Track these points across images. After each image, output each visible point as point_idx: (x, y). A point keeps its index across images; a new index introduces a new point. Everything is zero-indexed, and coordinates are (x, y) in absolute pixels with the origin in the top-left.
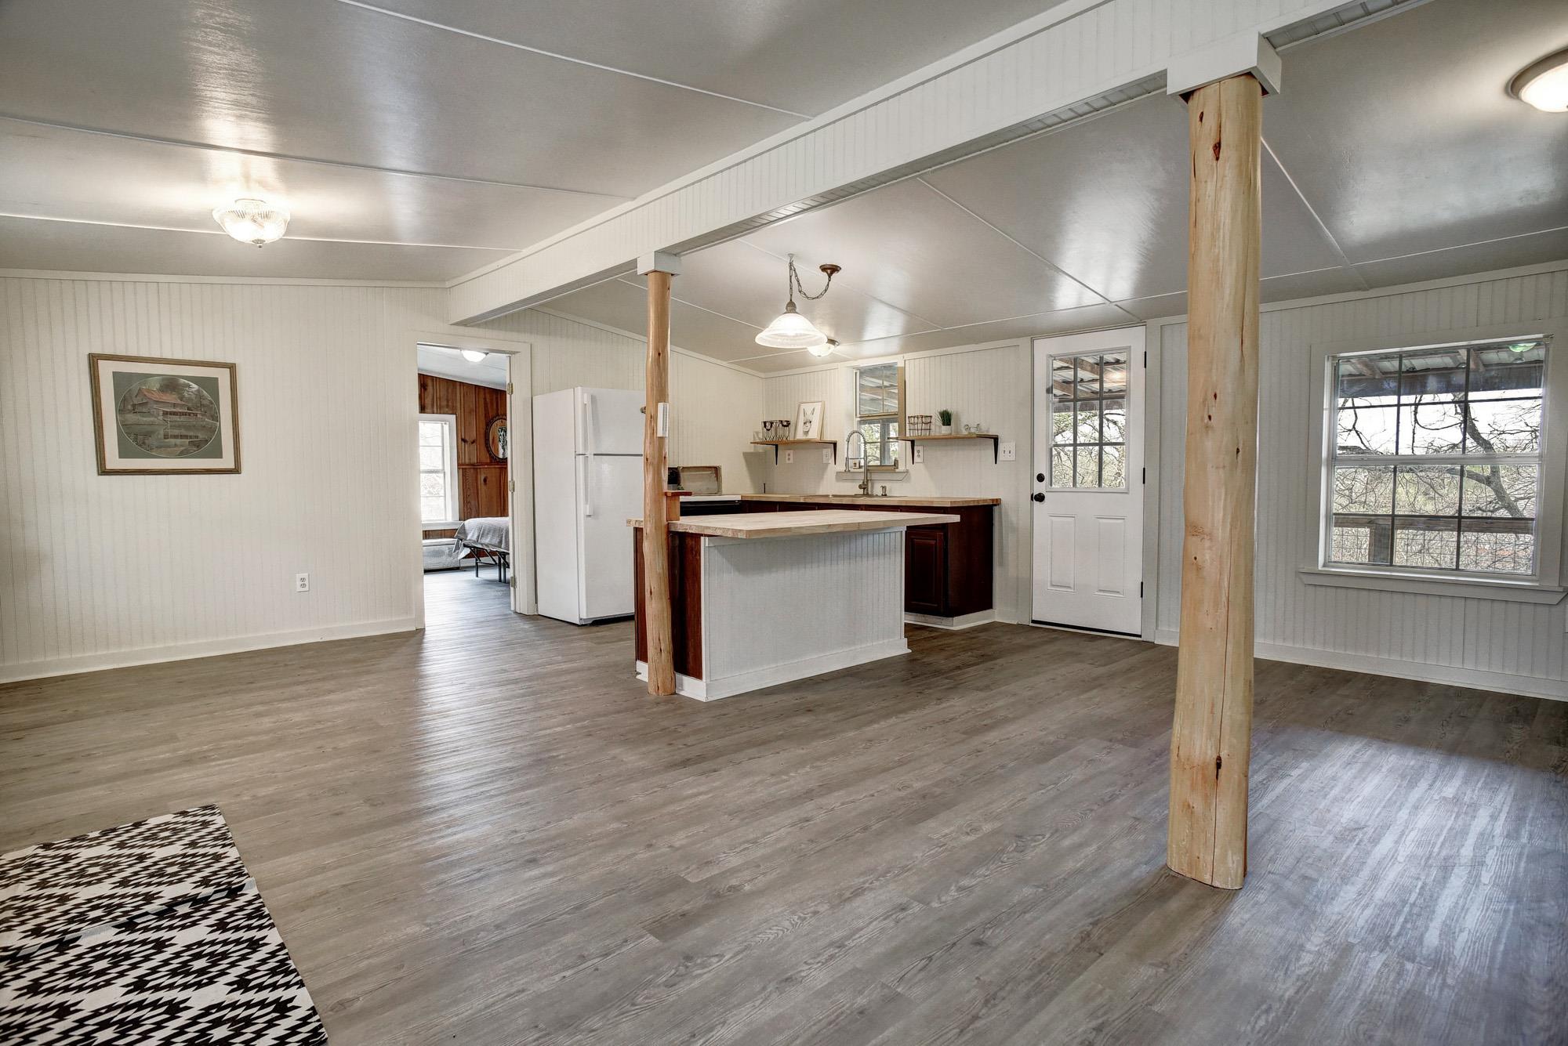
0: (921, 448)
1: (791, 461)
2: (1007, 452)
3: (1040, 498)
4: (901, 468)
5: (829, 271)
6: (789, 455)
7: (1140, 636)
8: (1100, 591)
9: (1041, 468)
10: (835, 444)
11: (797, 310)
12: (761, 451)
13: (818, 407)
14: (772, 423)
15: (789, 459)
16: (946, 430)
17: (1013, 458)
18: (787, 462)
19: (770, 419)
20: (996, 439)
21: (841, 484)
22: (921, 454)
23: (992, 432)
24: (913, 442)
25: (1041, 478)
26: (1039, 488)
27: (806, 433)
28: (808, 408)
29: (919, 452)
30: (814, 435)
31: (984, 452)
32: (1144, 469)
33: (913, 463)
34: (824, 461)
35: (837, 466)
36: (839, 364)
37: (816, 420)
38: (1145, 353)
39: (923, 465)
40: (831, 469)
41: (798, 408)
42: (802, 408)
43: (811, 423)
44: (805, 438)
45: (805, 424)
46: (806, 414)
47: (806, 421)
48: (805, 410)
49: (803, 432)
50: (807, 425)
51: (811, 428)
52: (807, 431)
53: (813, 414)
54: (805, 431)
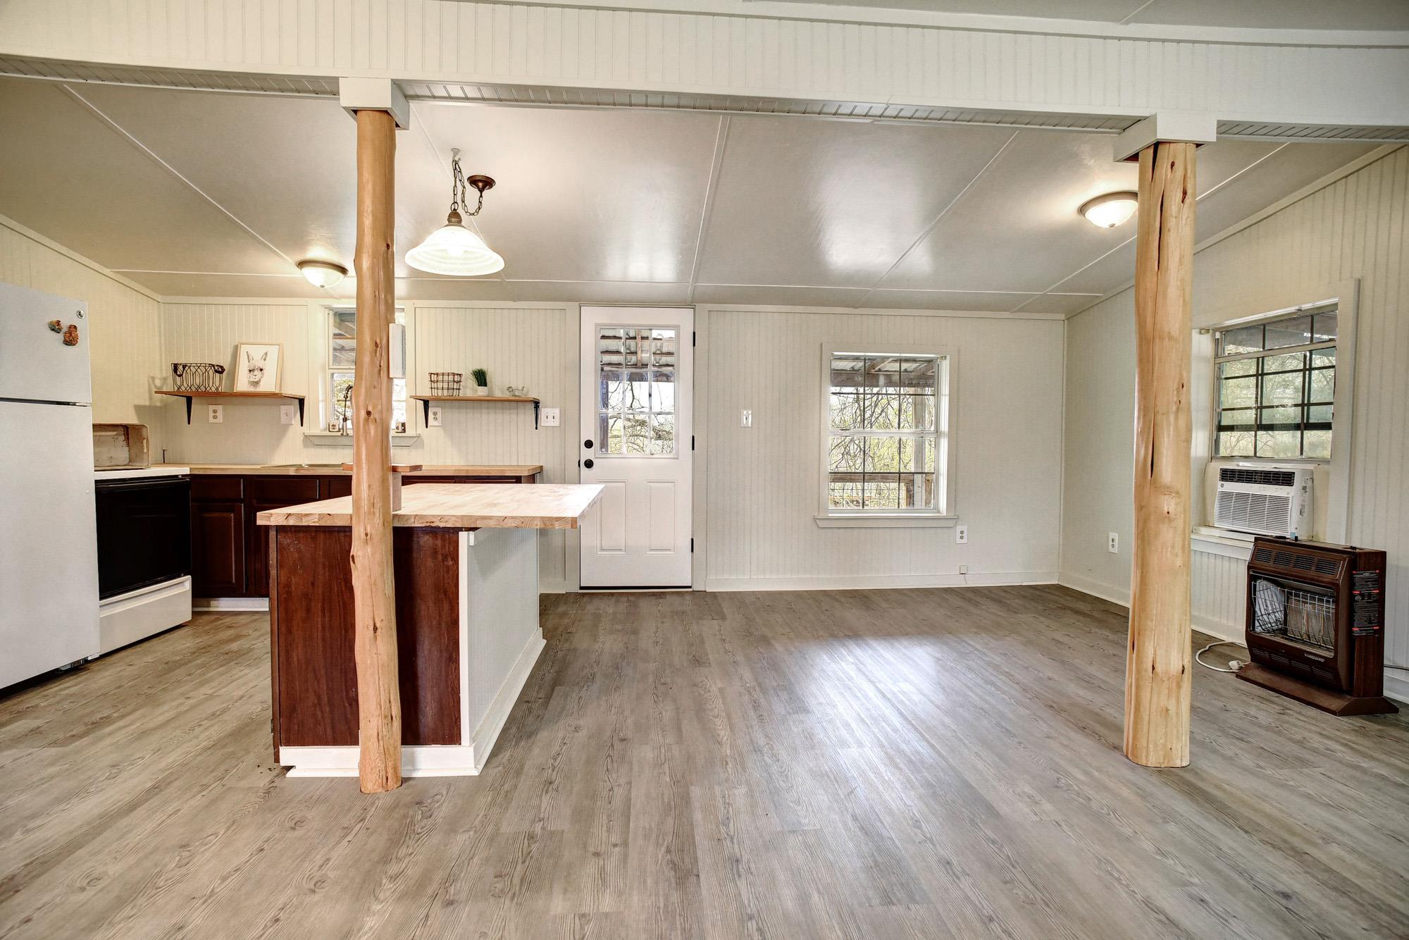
0: (439, 410)
1: (220, 419)
2: (550, 417)
3: (589, 464)
4: (410, 431)
5: (480, 184)
6: (215, 411)
7: (690, 587)
8: (651, 550)
9: (590, 432)
10: (301, 402)
11: (463, 224)
12: (158, 404)
13: (273, 352)
14: (184, 367)
15: (215, 417)
16: (482, 392)
17: (557, 423)
18: (212, 420)
19: (183, 361)
20: (537, 404)
21: (312, 451)
22: (439, 416)
23: (533, 395)
24: (426, 403)
25: (589, 444)
26: (587, 454)
27: (256, 383)
28: (257, 352)
29: (435, 414)
30: (267, 385)
31: (521, 417)
32: (693, 437)
33: (427, 427)
34: (284, 420)
35: (306, 430)
36: (309, 300)
37: (271, 367)
38: (694, 333)
39: (441, 430)
40: (296, 432)
41: (236, 350)
42: (243, 350)
43: (261, 370)
44: (252, 389)
45: (250, 371)
46: (251, 358)
47: (252, 368)
48: (252, 354)
49: (249, 382)
50: (256, 373)
51: (262, 377)
52: (256, 380)
53: (265, 360)
54: (252, 380)
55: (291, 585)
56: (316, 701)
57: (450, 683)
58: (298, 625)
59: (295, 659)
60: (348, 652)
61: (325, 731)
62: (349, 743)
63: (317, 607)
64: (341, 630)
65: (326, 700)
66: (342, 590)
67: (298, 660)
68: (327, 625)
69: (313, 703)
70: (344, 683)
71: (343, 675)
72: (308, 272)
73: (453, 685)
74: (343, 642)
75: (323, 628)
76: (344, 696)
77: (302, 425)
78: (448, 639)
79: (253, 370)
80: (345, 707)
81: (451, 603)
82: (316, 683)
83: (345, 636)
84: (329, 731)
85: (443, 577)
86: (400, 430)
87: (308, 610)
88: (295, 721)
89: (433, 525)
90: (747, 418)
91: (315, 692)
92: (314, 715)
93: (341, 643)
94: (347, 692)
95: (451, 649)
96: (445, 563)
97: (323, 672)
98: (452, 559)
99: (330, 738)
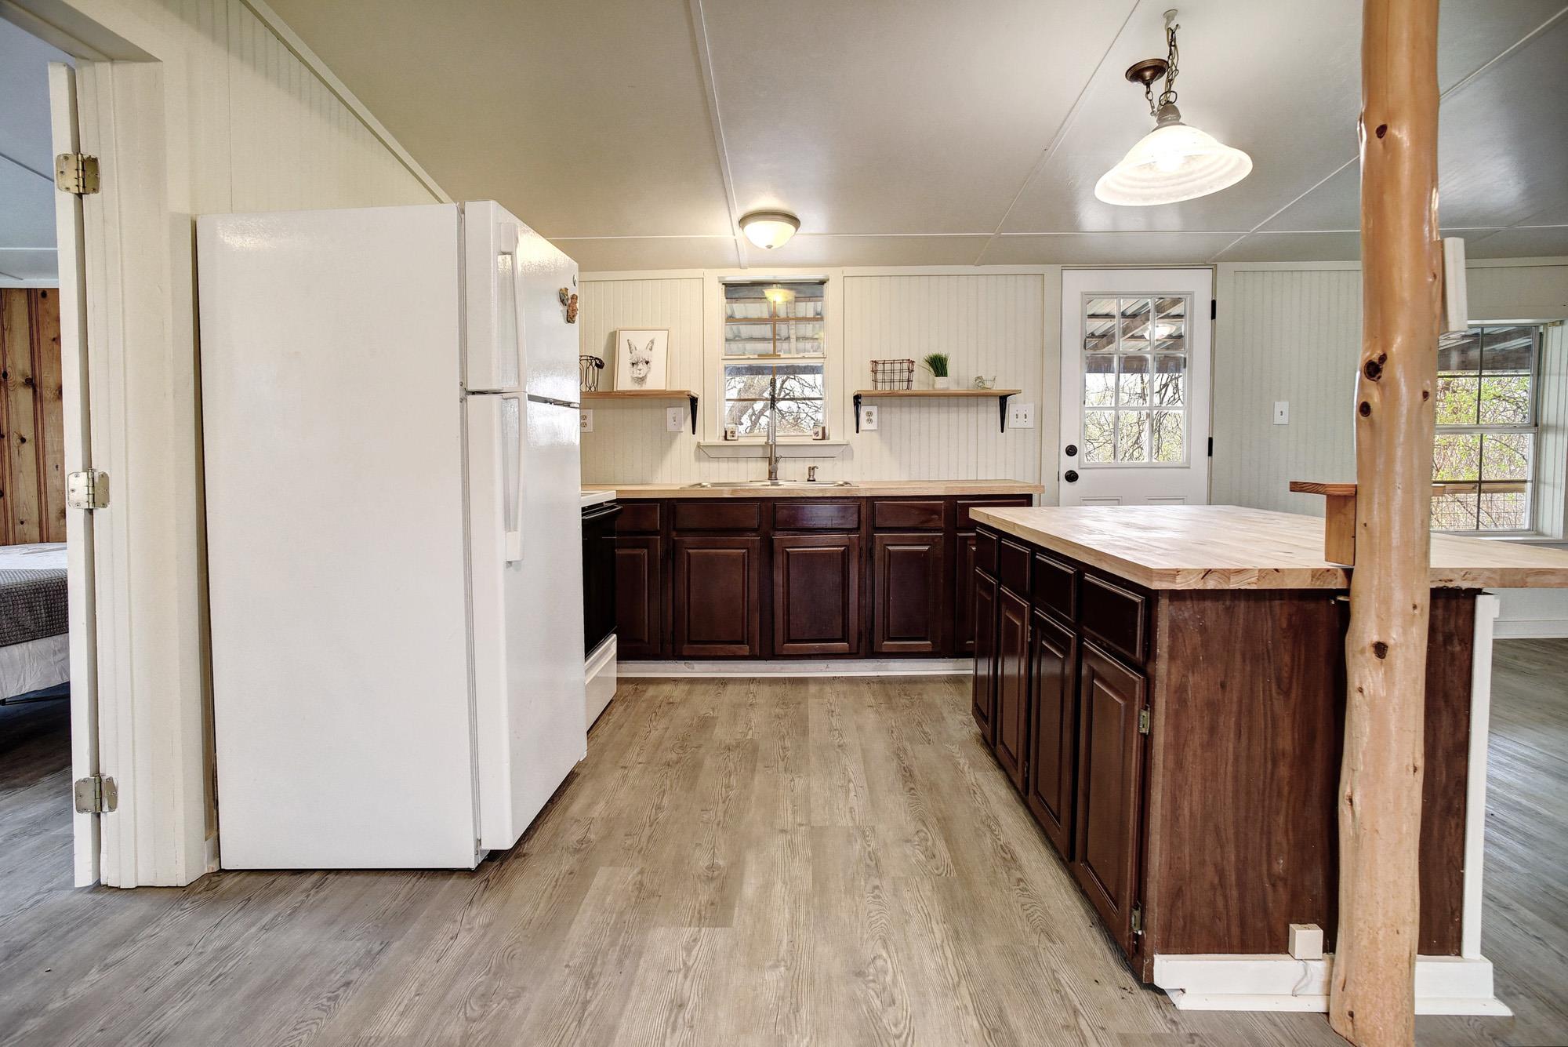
0: (874, 409)
1: (590, 427)
2: (1021, 416)
3: (1071, 477)
4: (834, 438)
5: (1148, 74)
6: (584, 418)
9: (1072, 438)
10: (694, 401)
13: (661, 338)
15: (584, 425)
16: (931, 383)
17: (1030, 424)
20: (1004, 400)
21: (706, 466)
22: (874, 417)
23: (1000, 387)
24: (858, 401)
25: (1071, 451)
26: (1069, 463)
27: (642, 380)
28: (640, 341)
29: (869, 414)
30: (656, 382)
31: (982, 416)
32: (1211, 440)
33: (858, 432)
34: (671, 426)
35: (698, 437)
36: (706, 271)
37: (658, 358)
38: (1214, 303)
39: (875, 435)
40: (686, 441)
41: (613, 337)
42: (623, 338)
43: (647, 363)
44: (636, 387)
45: (633, 364)
46: (633, 348)
47: (634, 360)
48: (634, 343)
49: (633, 378)
50: (640, 366)
51: (648, 372)
52: (641, 376)
53: (651, 350)
54: (636, 376)
55: (1187, 686)
56: (1216, 881)
57: (1445, 849)
58: (1195, 755)
59: (1186, 812)
60: (1274, 800)
61: (1229, 929)
62: (1267, 950)
63: (1228, 724)
64: (1266, 762)
65: (1233, 878)
66: (1271, 695)
67: (1191, 813)
68: (1244, 754)
69: (1212, 884)
70: (1264, 851)
71: (1265, 836)
72: (756, 227)
73: (1451, 854)
74: (1268, 780)
75: (1236, 758)
76: (1265, 871)
77: (694, 433)
78: (1447, 775)
79: (637, 363)
80: (1264, 890)
81: (1455, 715)
82: (1219, 850)
83: (1273, 774)
84: (1235, 930)
85: (1444, 670)
86: (820, 437)
87: (1213, 730)
88: (1180, 913)
89: (1450, 585)
90: (1282, 411)
91: (1216, 865)
92: (1212, 903)
93: (1264, 782)
94: (1269, 864)
95: (1451, 793)
96: (1449, 648)
97: (1231, 832)
98: (1461, 641)
99: (1235, 941)
